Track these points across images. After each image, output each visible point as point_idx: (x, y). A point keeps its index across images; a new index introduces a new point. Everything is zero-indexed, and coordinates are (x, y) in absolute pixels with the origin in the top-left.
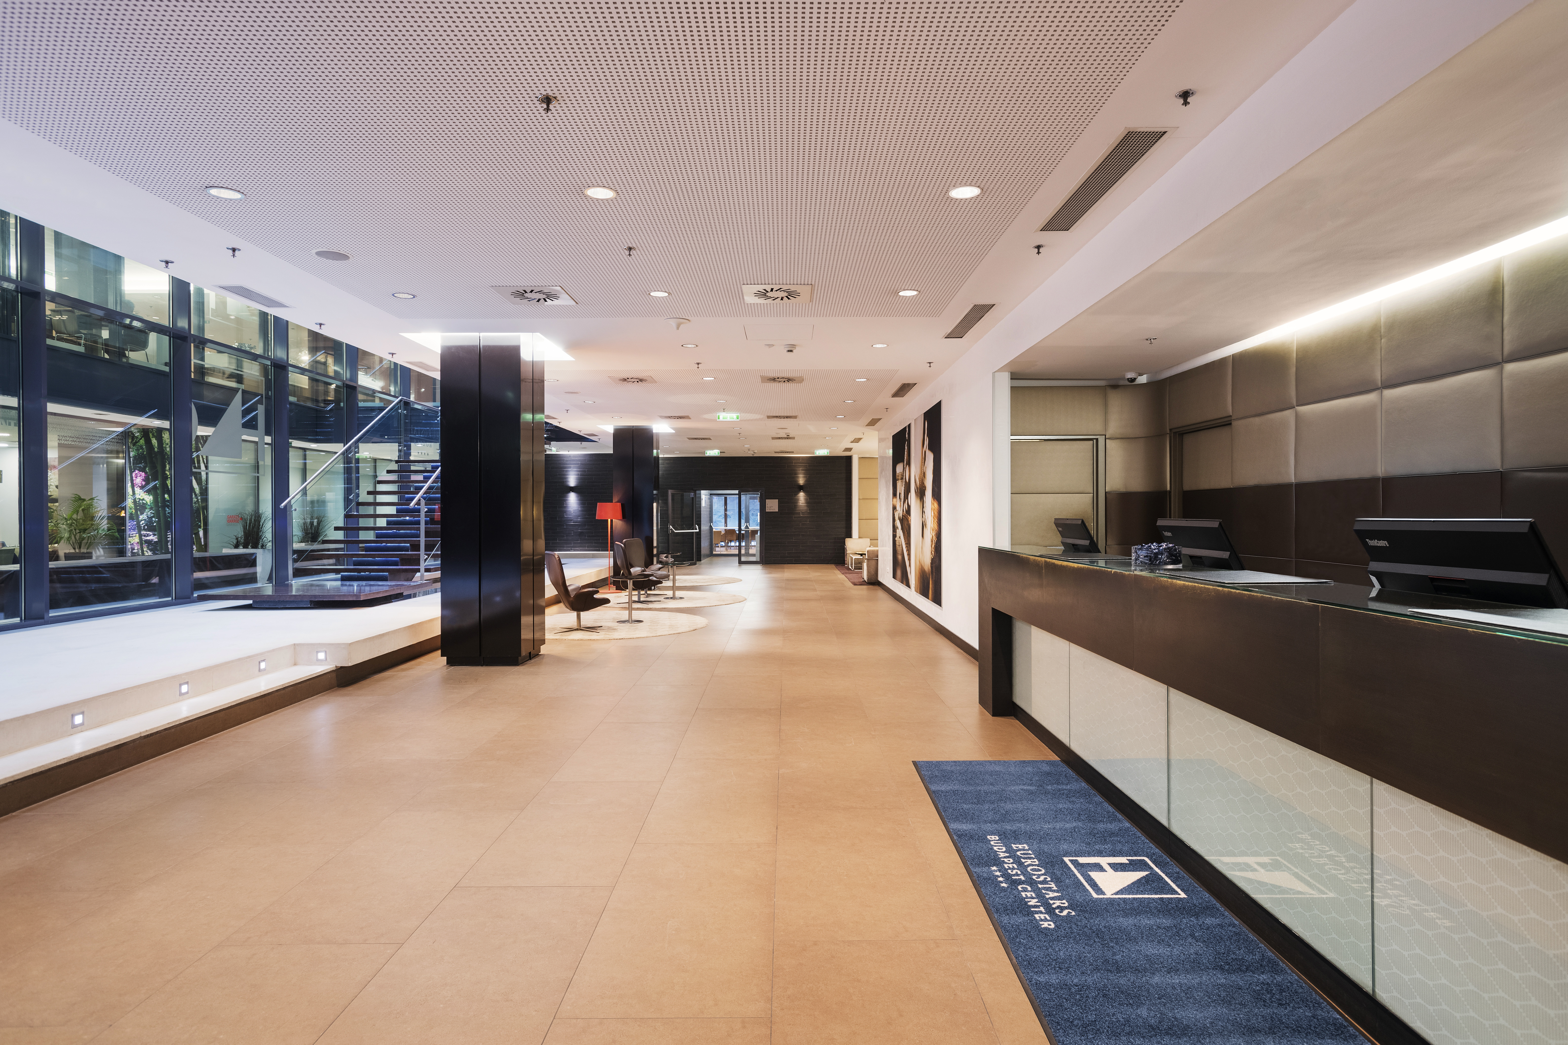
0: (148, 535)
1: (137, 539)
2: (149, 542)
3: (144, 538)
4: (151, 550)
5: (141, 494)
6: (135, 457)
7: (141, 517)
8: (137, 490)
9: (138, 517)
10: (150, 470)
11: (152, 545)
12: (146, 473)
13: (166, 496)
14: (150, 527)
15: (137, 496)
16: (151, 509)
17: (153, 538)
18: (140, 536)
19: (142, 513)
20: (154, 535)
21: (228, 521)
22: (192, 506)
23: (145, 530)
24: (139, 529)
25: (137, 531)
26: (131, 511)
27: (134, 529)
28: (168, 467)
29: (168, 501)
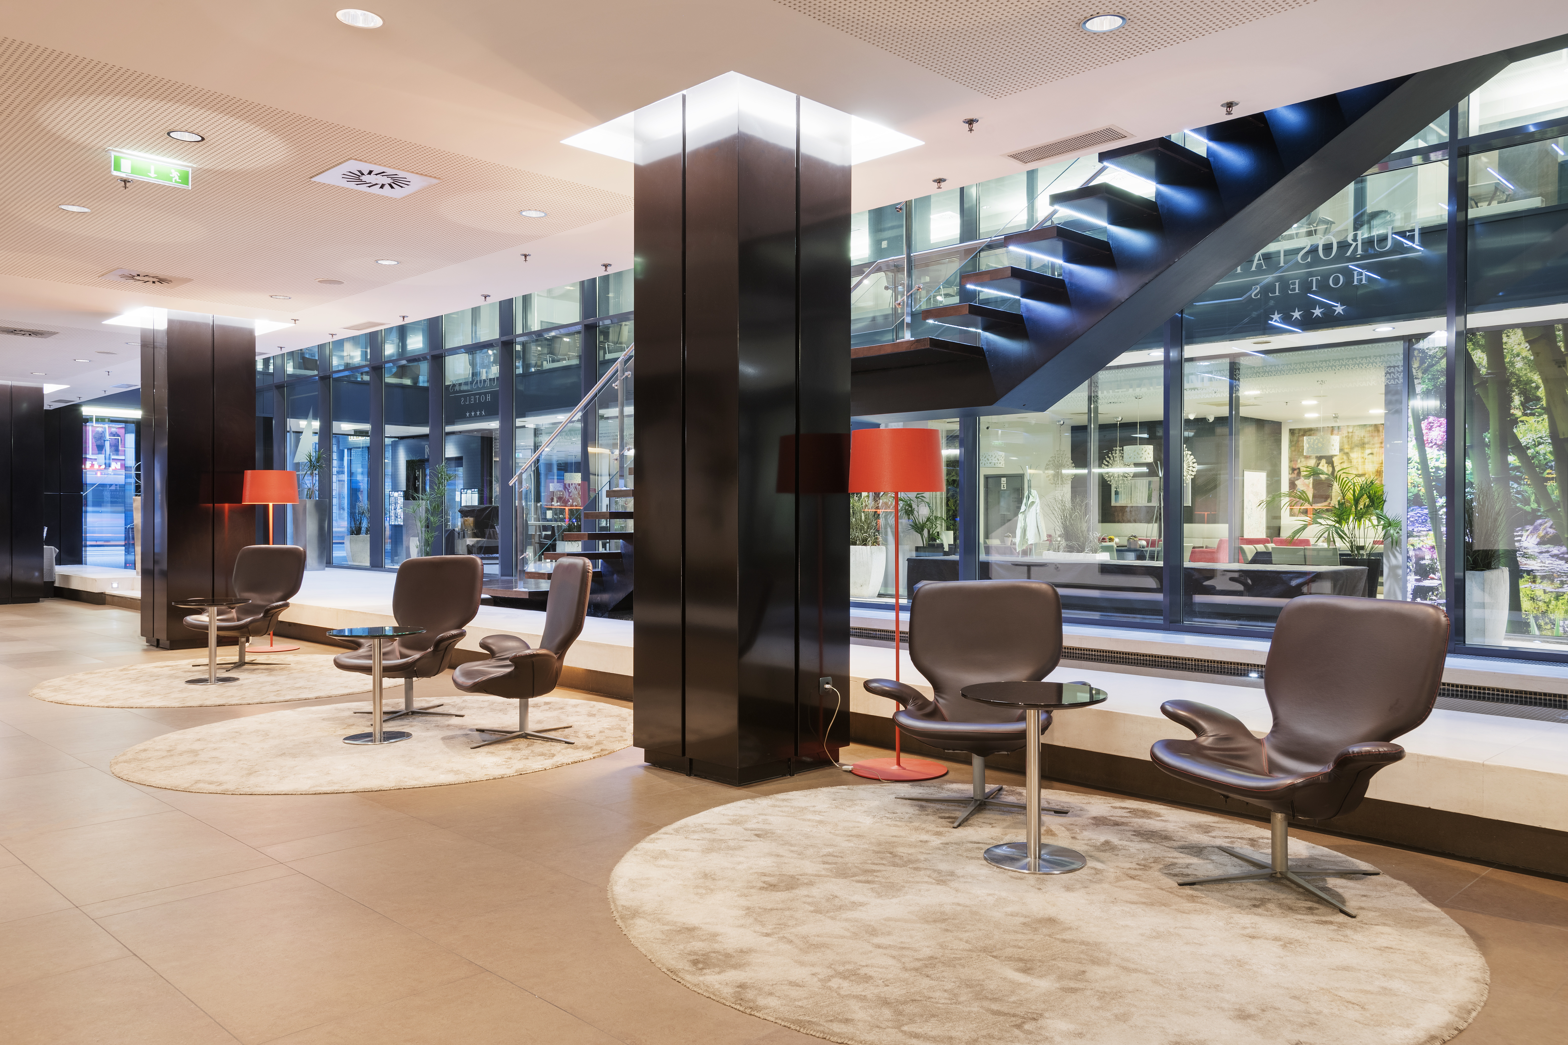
1: (1429, 541)
25: (1429, 525)
26: (1415, 490)
27: (1423, 523)
28: (1517, 400)
29: (1516, 468)
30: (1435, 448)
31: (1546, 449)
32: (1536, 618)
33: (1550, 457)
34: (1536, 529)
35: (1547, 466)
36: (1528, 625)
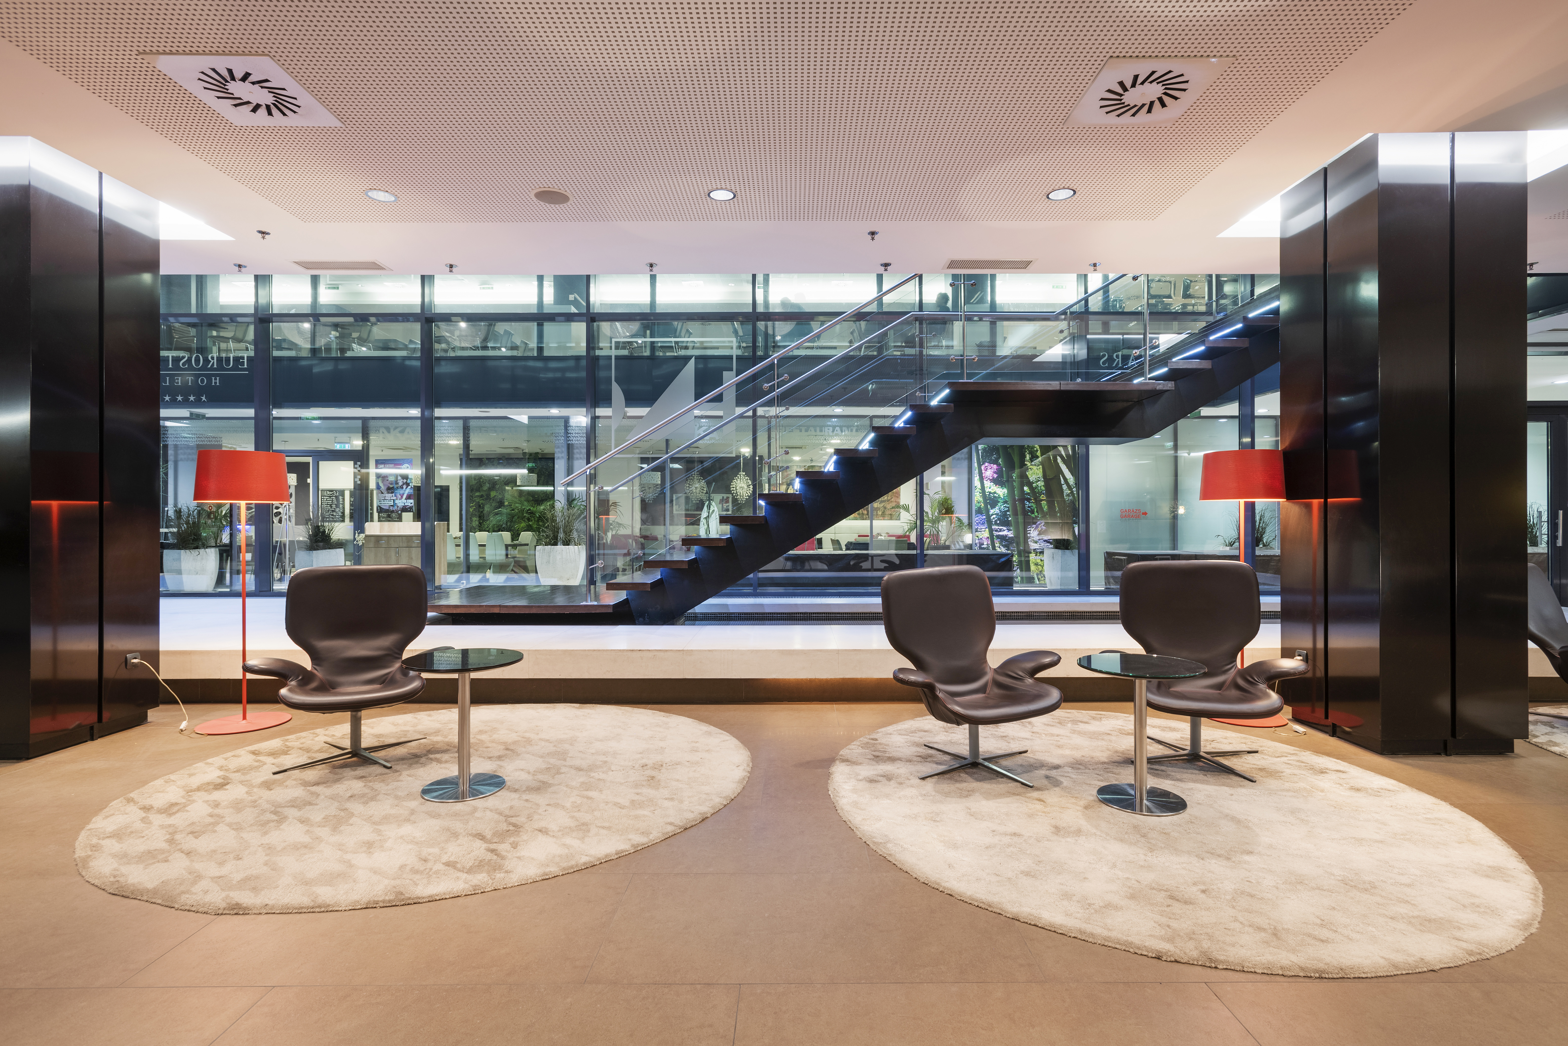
0: (1001, 530)
1: (986, 534)
2: (1003, 538)
3: (995, 533)
4: (1004, 546)
5: (991, 488)
6: (984, 450)
7: (992, 511)
8: (987, 484)
9: (988, 511)
10: (1005, 461)
11: (1006, 540)
12: (998, 465)
13: (1026, 489)
14: (1004, 521)
15: (987, 490)
16: (1005, 502)
17: (1006, 532)
18: (991, 531)
19: (993, 507)
20: (1009, 530)
21: (1122, 517)
22: (1064, 501)
23: (996, 524)
24: (989, 523)
25: (986, 525)
26: (979, 505)
27: (983, 524)
28: (1028, 457)
29: (1028, 494)
30: (989, 481)
31: (1041, 484)
32: (1037, 575)
33: (1043, 488)
34: (1037, 527)
35: (1041, 493)
36: (1033, 578)
